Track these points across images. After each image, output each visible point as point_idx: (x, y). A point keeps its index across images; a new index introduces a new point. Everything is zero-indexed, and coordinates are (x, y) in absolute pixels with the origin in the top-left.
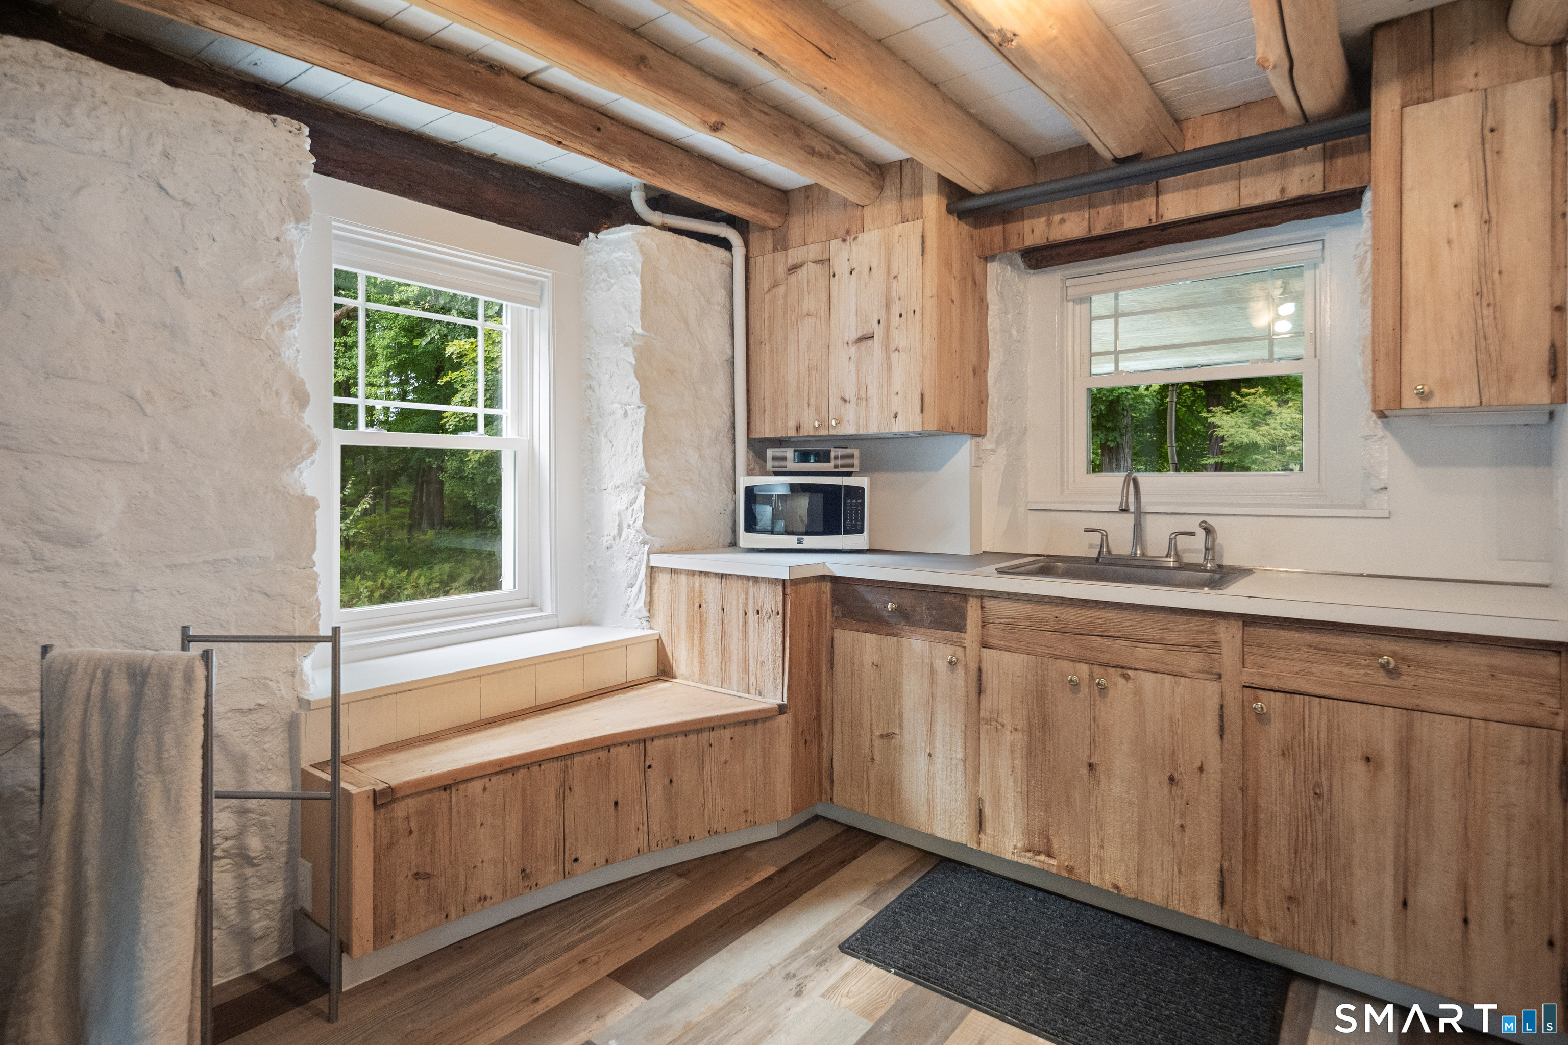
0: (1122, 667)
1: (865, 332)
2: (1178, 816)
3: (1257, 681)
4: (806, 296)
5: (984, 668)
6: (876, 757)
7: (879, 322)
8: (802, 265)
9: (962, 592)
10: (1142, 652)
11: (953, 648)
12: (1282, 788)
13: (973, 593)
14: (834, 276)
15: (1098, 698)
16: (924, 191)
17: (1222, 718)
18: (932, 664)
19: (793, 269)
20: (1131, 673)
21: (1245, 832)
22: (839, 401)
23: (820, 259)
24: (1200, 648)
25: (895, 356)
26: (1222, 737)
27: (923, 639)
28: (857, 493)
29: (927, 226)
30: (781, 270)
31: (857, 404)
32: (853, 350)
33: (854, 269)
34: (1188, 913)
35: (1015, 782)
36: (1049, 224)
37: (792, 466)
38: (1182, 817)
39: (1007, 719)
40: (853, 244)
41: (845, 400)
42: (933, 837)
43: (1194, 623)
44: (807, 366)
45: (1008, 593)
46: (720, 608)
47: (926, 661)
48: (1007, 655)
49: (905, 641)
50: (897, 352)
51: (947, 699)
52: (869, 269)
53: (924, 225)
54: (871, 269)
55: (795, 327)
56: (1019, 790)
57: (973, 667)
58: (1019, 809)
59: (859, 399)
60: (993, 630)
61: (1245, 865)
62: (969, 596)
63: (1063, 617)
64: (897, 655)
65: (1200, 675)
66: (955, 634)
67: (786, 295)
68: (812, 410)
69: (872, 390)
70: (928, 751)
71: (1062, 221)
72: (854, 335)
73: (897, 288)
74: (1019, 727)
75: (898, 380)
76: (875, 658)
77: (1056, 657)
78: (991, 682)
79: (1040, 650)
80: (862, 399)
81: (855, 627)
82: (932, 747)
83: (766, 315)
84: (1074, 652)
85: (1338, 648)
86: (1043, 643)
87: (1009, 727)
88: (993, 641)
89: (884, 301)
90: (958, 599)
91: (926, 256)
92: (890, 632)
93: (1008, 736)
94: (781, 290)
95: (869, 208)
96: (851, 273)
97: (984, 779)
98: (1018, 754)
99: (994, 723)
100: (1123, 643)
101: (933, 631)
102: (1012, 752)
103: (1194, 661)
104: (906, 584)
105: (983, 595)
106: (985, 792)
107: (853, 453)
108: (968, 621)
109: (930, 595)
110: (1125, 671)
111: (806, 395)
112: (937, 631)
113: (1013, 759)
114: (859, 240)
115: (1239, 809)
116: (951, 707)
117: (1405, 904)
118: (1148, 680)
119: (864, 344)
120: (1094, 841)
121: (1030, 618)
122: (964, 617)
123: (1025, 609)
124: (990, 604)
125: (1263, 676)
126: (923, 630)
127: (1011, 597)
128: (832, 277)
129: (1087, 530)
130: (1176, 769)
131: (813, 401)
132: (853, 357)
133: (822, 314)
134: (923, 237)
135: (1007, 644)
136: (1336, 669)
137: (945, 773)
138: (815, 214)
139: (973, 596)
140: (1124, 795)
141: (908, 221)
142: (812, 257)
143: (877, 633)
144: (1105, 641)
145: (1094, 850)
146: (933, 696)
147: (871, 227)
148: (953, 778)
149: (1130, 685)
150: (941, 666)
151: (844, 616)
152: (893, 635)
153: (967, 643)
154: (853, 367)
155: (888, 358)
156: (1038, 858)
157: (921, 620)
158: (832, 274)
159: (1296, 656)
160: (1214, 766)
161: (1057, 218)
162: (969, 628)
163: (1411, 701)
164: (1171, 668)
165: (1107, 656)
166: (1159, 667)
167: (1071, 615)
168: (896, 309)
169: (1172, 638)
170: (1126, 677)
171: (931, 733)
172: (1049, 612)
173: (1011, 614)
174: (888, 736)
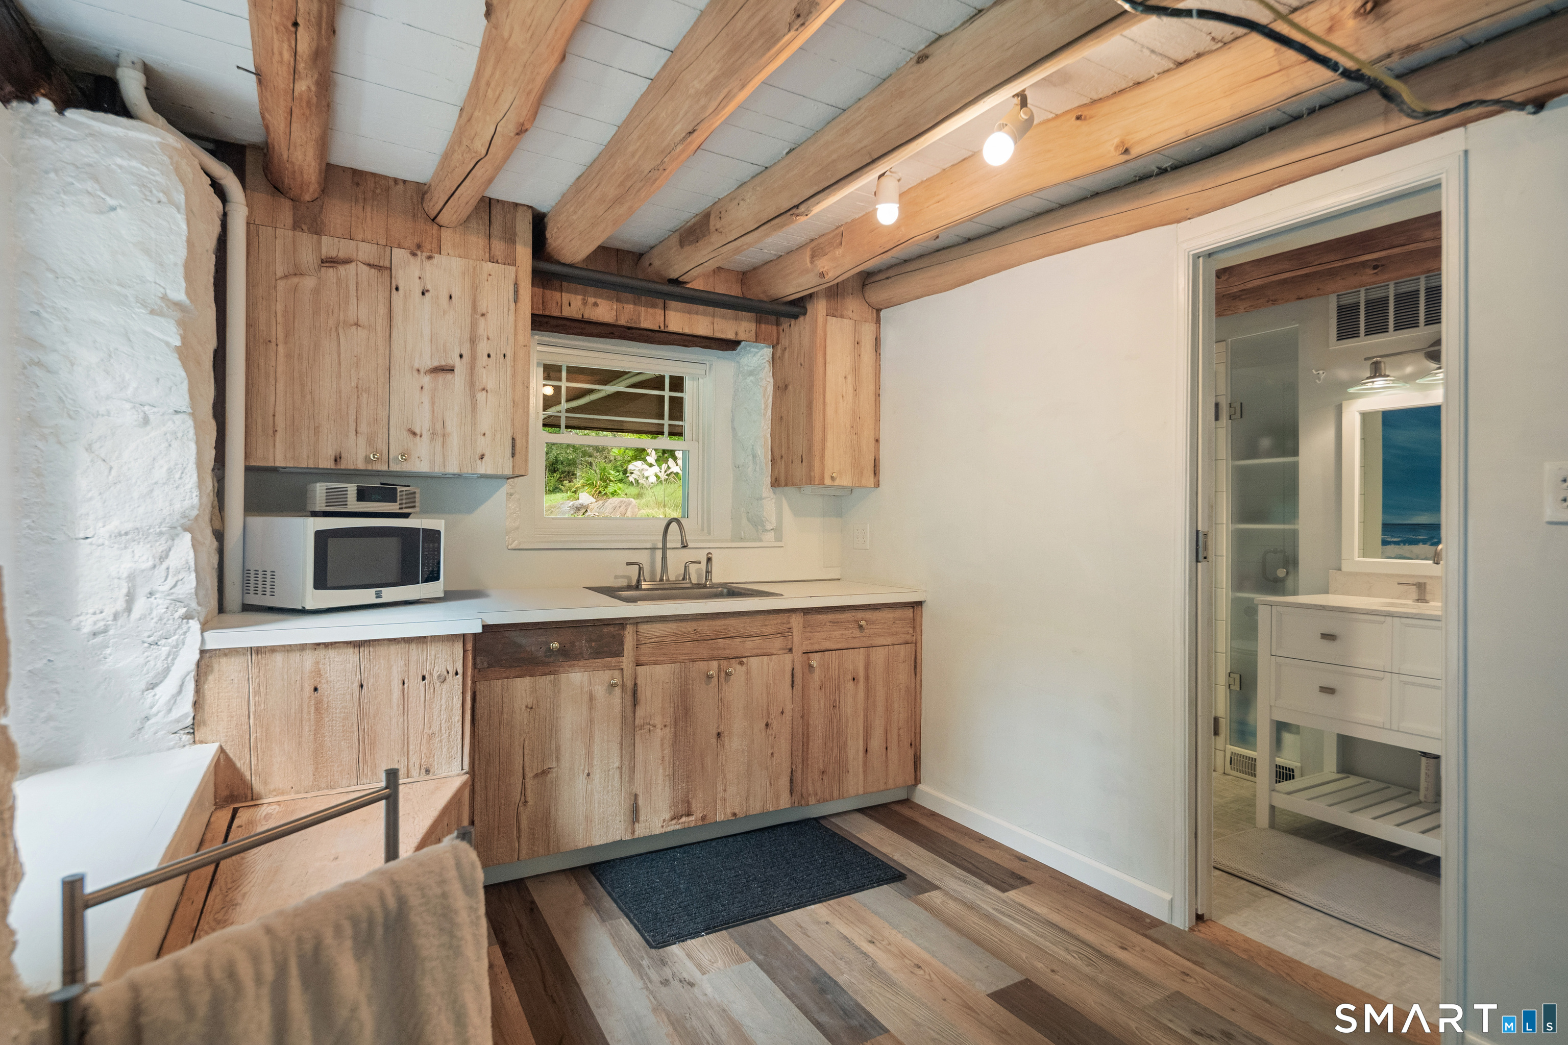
0: (737, 658)
1: (443, 363)
2: (770, 748)
3: (809, 648)
4: (353, 300)
5: (639, 682)
6: (529, 799)
7: (461, 356)
8: (347, 262)
9: (621, 622)
10: (750, 644)
11: (611, 672)
12: (819, 710)
13: (631, 621)
14: (397, 289)
15: (724, 683)
16: (517, 239)
17: (793, 675)
18: (591, 691)
19: (331, 262)
20: (744, 660)
21: (803, 742)
22: (406, 434)
23: (376, 263)
24: (781, 634)
25: (481, 396)
26: (792, 687)
27: (583, 670)
28: (433, 536)
29: (521, 274)
30: (307, 257)
31: (432, 439)
32: (426, 380)
33: (428, 291)
34: (775, 809)
35: (664, 769)
36: (585, 303)
37: (354, 505)
38: (772, 747)
39: (658, 720)
40: (428, 264)
41: (414, 434)
42: (591, 849)
43: (780, 618)
44: (353, 384)
45: (661, 617)
46: (357, 685)
47: (586, 689)
48: (658, 668)
49: (563, 677)
50: (484, 392)
51: (606, 719)
52: (448, 297)
53: (517, 272)
54: (451, 297)
55: (334, 334)
56: (667, 773)
57: (629, 684)
58: (667, 788)
59: (434, 434)
60: (645, 649)
61: (803, 764)
62: (627, 624)
63: (700, 629)
64: (554, 692)
65: (781, 652)
66: (614, 660)
67: (317, 291)
68: (362, 441)
69: (452, 426)
70: (586, 771)
71: (596, 304)
72: (429, 364)
73: (484, 328)
74: (667, 724)
75: (486, 420)
76: (530, 701)
77: (694, 661)
78: (645, 693)
79: (681, 658)
80: (439, 434)
81: (504, 675)
82: (591, 765)
83: (280, 307)
84: (705, 653)
85: (842, 620)
86: (685, 652)
87: (659, 726)
88: (643, 659)
89: (467, 336)
90: (617, 628)
91: (519, 304)
92: (547, 672)
93: (659, 733)
94: (309, 283)
95: (449, 231)
96: (423, 294)
97: (639, 776)
98: (666, 746)
99: (647, 727)
100: (739, 640)
101: (591, 661)
102: (662, 745)
103: (778, 643)
104: (565, 622)
105: (637, 621)
106: (639, 789)
107: (414, 492)
108: (626, 646)
109: (590, 629)
110: (741, 659)
111: (352, 418)
112: (597, 660)
113: (663, 750)
114: (435, 261)
115: (800, 730)
116: (608, 725)
117: (867, 751)
118: (754, 662)
119: (441, 377)
120: (720, 788)
121: (675, 634)
122: (622, 643)
123: (671, 627)
124: (643, 628)
125: (812, 644)
126: (581, 663)
127: (662, 619)
128: (394, 290)
129: (628, 564)
130: (769, 718)
131: (363, 428)
132: (426, 387)
133: (379, 328)
134: (516, 284)
135: (655, 659)
136: (841, 632)
137: (602, 786)
138: (369, 209)
139: (630, 624)
140: (740, 747)
141: (497, 262)
142: (362, 256)
143: (531, 676)
144: (727, 641)
145: (720, 795)
146: (591, 721)
147: (451, 252)
148: (610, 787)
149: (744, 668)
150: (600, 691)
151: (490, 666)
152: (550, 673)
153: (624, 666)
154: (426, 400)
155: (473, 397)
156: (680, 821)
157: (581, 653)
158: (394, 287)
159: (825, 628)
160: (789, 707)
161: (591, 300)
162: (626, 652)
163: (869, 643)
164: (765, 651)
165: (728, 652)
166: (759, 652)
167: (705, 627)
168: (483, 348)
169: (768, 630)
170: (741, 663)
171: (589, 754)
172: (689, 627)
173: (661, 633)
174: (545, 773)
